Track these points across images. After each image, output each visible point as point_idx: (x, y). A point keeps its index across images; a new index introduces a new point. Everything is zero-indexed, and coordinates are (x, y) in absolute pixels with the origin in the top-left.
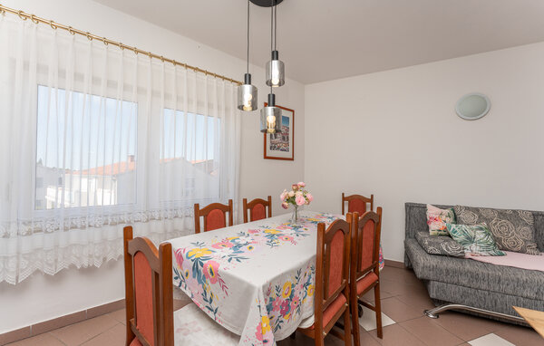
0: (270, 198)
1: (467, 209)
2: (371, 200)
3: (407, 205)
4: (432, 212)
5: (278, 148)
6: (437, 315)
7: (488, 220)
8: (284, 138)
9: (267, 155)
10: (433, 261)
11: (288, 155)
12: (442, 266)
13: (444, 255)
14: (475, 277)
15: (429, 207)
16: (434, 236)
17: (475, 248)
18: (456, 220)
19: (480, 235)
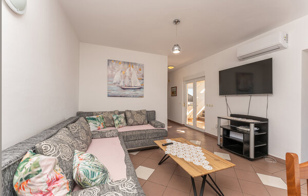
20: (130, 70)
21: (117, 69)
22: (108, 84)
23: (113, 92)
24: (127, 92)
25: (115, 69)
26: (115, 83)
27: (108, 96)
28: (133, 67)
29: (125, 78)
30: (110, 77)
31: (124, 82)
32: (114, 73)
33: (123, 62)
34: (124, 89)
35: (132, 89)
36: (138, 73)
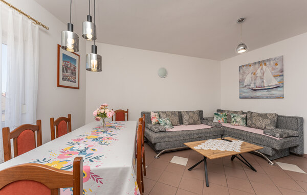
0: (70, 116)
1: (163, 112)
2: (127, 112)
3: (142, 113)
4: (153, 115)
5: (69, 80)
6: (159, 157)
7: (169, 116)
8: (72, 73)
9: (60, 84)
10: (157, 135)
11: (76, 85)
12: (160, 136)
13: (160, 132)
14: (169, 137)
15: (152, 113)
16: (154, 125)
17: (167, 127)
18: (160, 117)
19: (168, 122)
20: (262, 69)
21: (247, 72)
22: (240, 88)
23: (244, 94)
24: (259, 94)
25: (245, 73)
26: (245, 86)
27: (240, 98)
28: (265, 64)
29: (255, 79)
30: (241, 81)
31: (254, 83)
32: (245, 76)
33: (253, 63)
34: (255, 90)
35: (265, 89)
36: (273, 69)
